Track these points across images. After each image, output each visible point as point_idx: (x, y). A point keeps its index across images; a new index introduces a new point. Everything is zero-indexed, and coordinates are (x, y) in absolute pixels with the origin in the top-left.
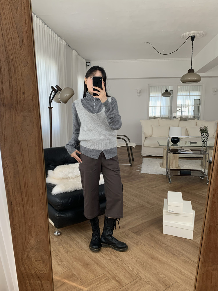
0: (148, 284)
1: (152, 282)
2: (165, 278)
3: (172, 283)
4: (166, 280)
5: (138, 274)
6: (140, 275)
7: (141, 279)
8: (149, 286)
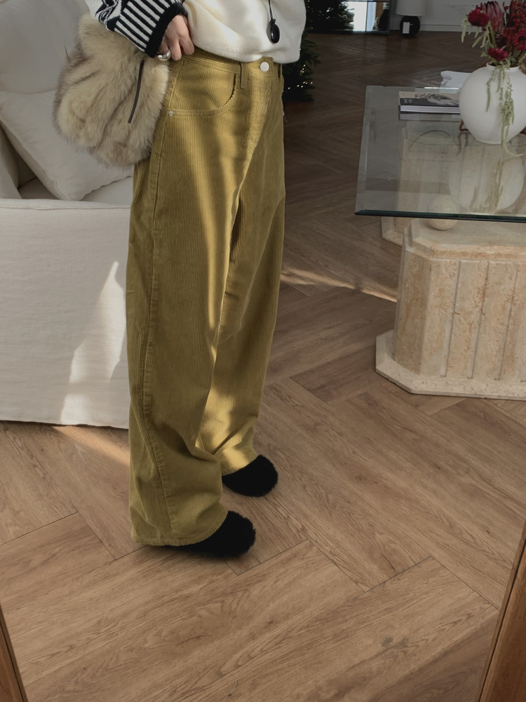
0: (333, 561)
1: (345, 557)
2: (392, 545)
3: (412, 560)
4: (394, 550)
5: (303, 529)
6: (311, 533)
7: (312, 545)
8: (336, 568)
